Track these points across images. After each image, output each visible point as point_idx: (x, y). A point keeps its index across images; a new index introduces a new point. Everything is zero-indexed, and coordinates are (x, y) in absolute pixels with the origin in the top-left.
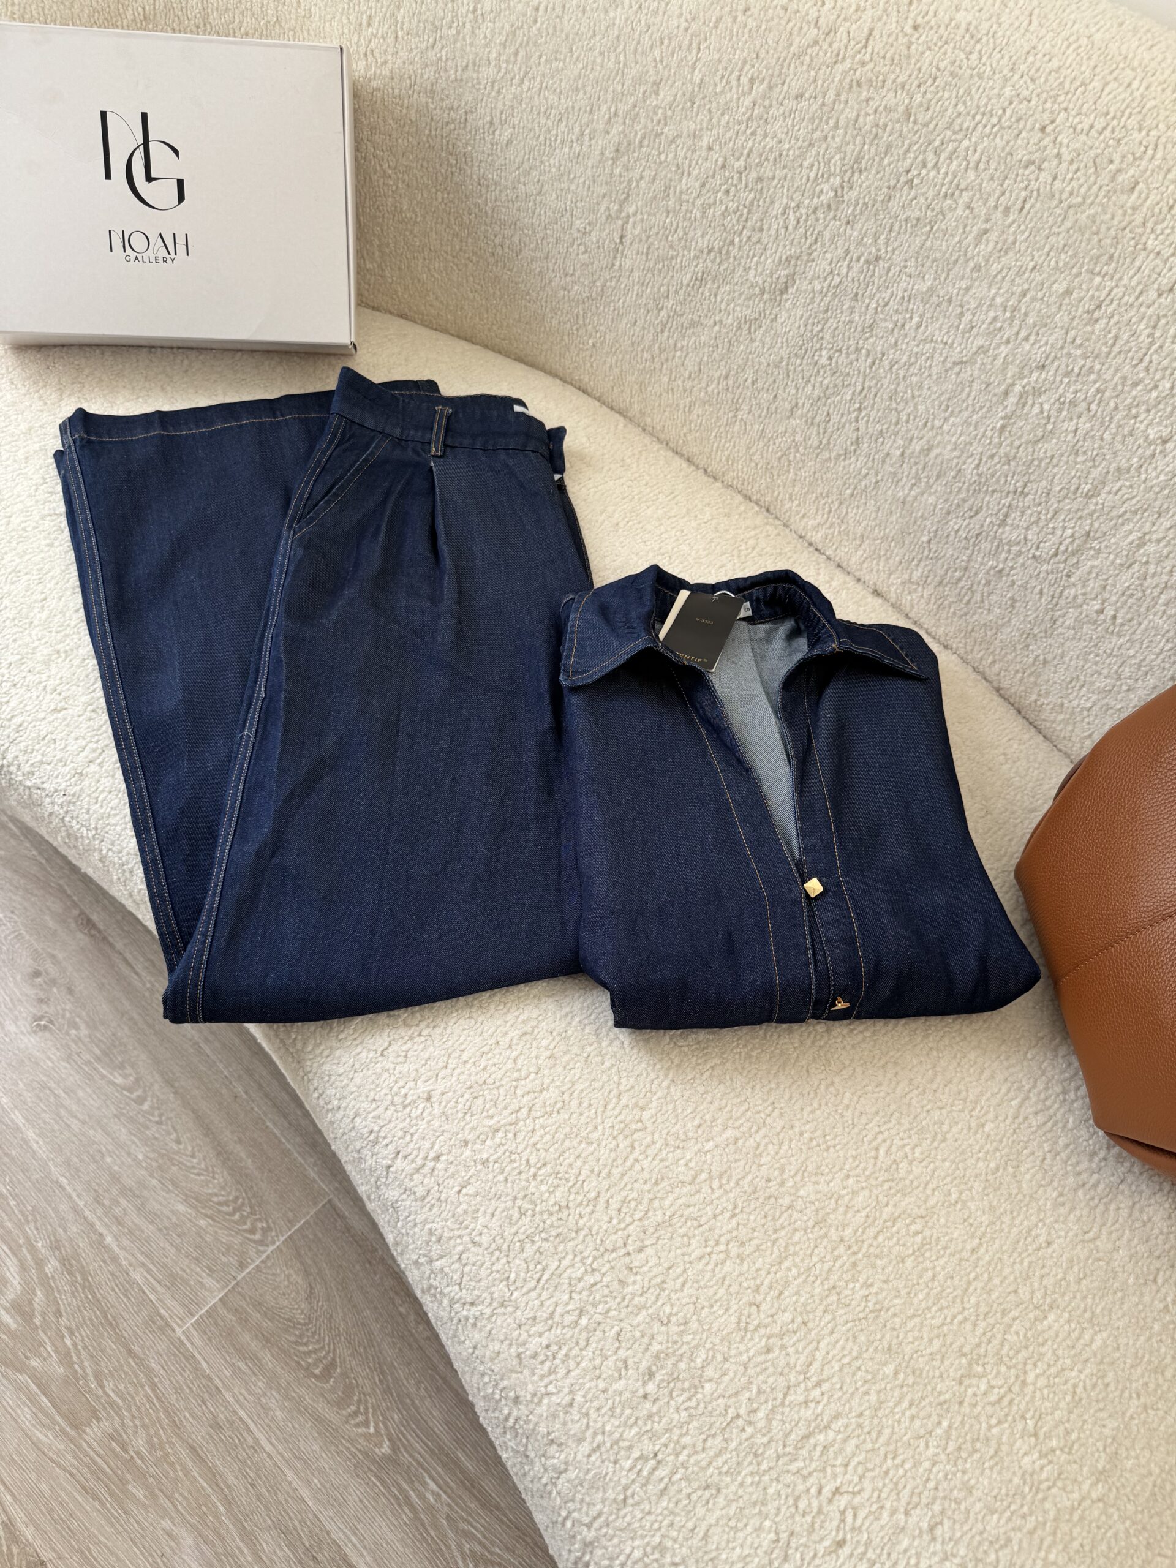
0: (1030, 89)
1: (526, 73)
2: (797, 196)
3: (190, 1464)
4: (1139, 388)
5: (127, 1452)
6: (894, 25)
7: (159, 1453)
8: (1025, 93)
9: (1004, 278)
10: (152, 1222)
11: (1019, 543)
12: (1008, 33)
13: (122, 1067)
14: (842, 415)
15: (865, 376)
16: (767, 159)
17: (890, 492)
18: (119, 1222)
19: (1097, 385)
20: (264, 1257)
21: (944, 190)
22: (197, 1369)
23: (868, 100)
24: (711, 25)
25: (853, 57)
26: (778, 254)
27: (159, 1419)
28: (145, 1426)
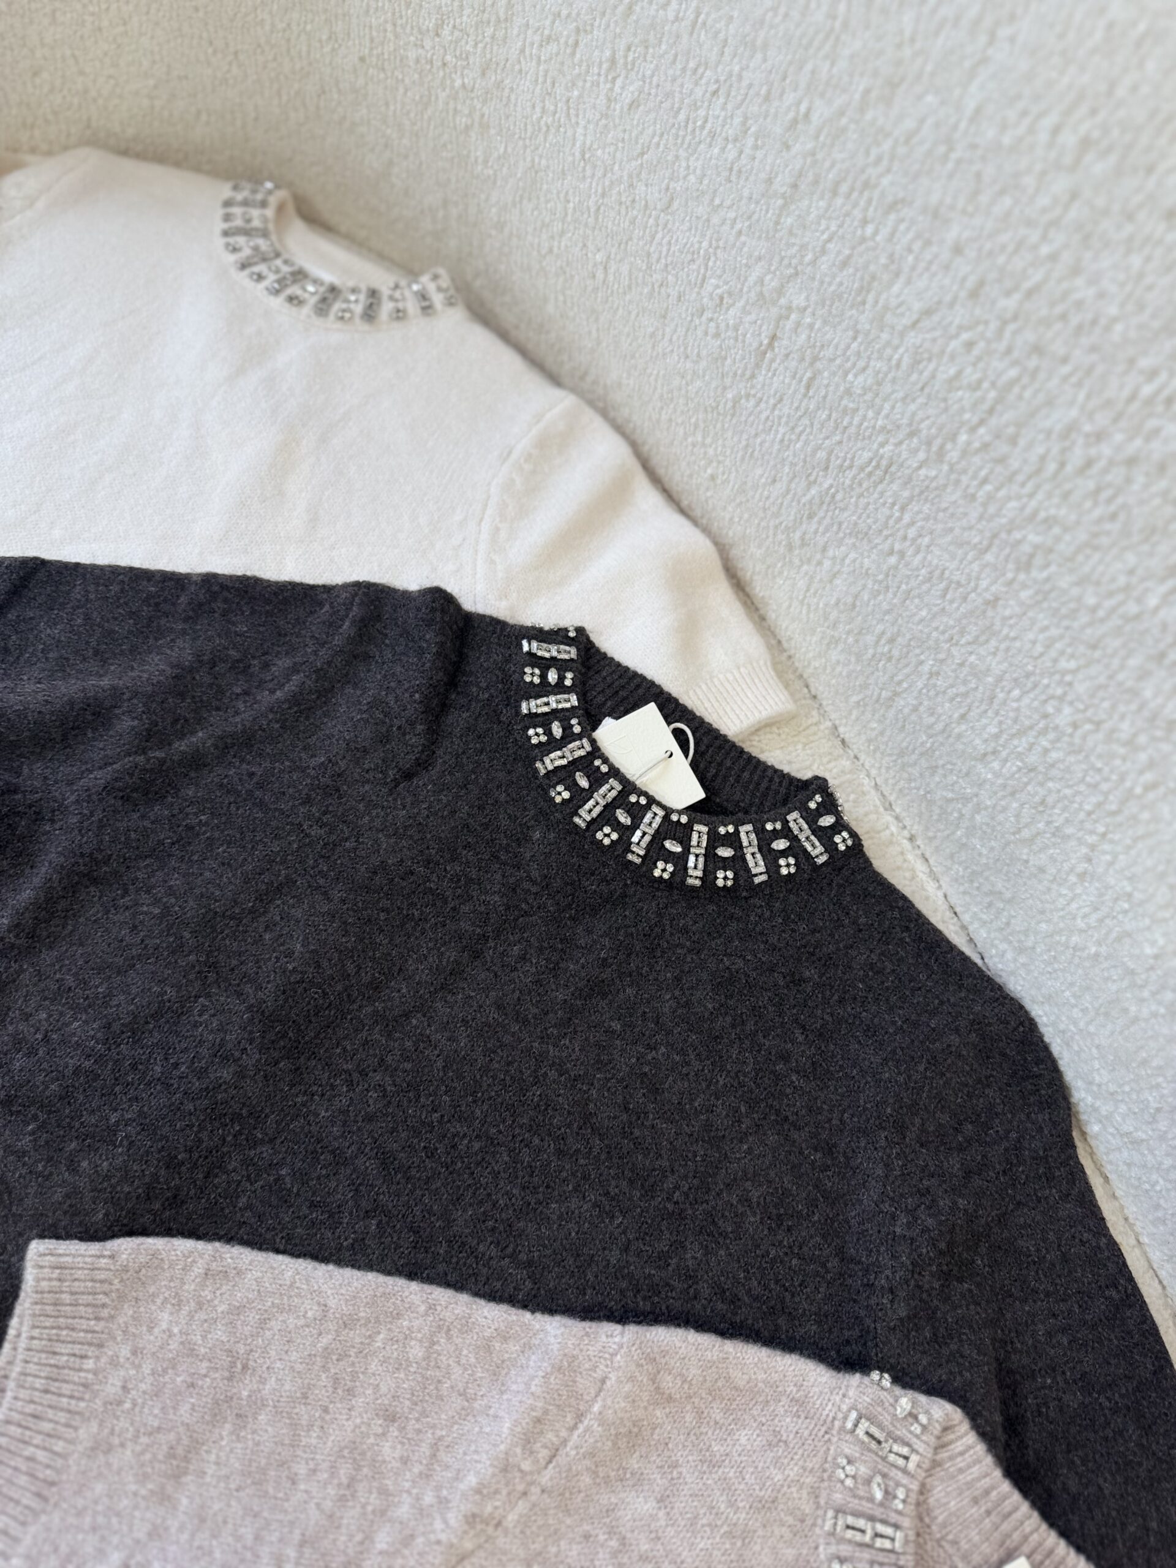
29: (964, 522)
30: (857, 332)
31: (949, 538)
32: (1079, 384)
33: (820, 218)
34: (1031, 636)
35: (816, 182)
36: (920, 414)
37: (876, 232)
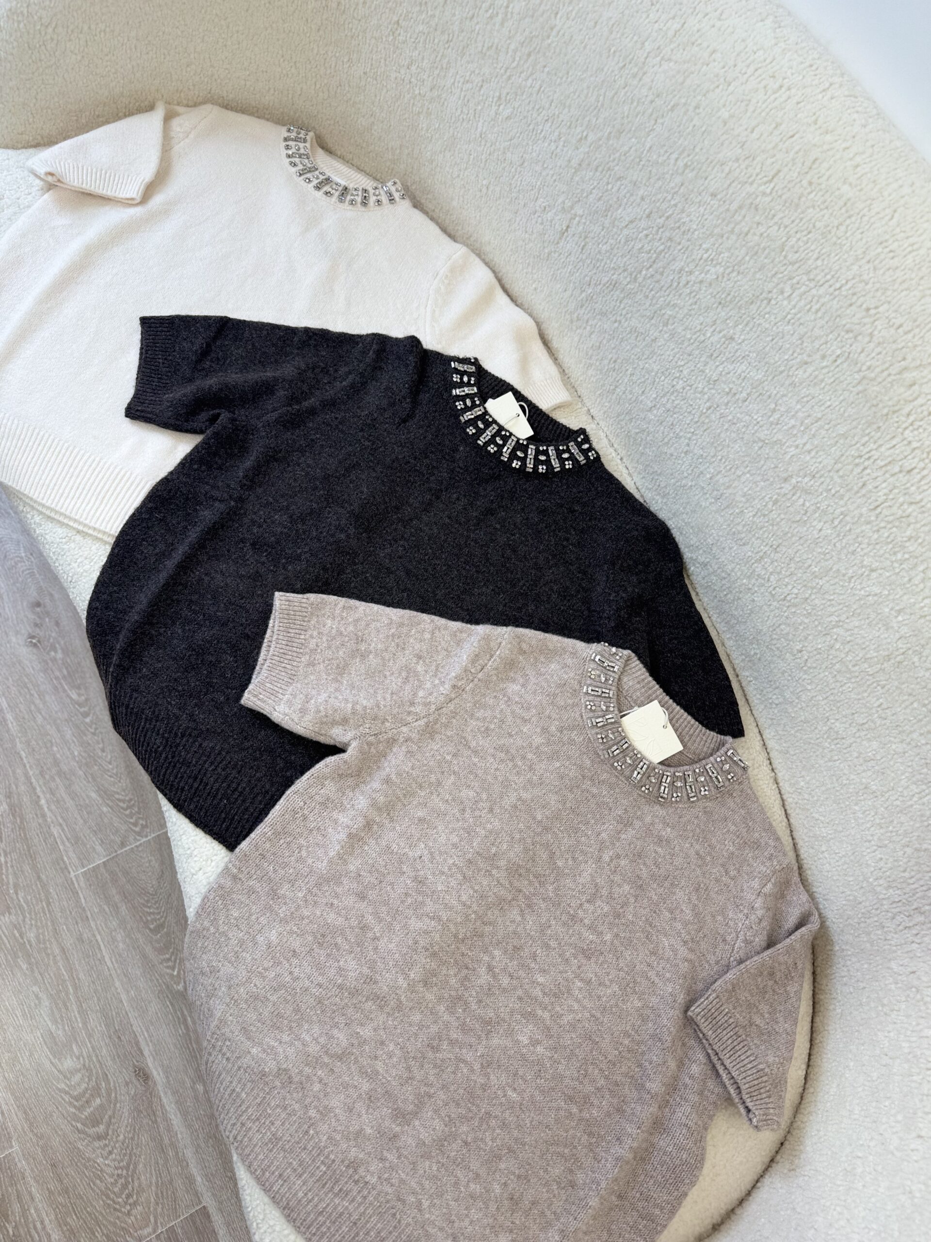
0: (871, 275)
1: (532, 74)
2: (692, 266)
3: (58, 958)
4: (869, 526)
5: (22, 938)
6: (796, 174)
7: (42, 946)
8: (865, 277)
9: (808, 402)
10: (73, 799)
11: (764, 579)
12: (872, 220)
13: (79, 688)
14: (681, 430)
15: (702, 413)
16: (679, 227)
17: (697, 497)
18: (52, 793)
19: (843, 509)
20: (138, 843)
21: (789, 317)
22: (78, 901)
23: (758, 224)
24: (669, 107)
25: (760, 185)
26: (669, 299)
27: (47, 924)
28: (36, 926)
29: (644, 307)
30: (604, 227)
31: (638, 314)
32: (684, 253)
33: (590, 179)
34: (668, 353)
35: (589, 165)
36: (628, 263)
37: (612, 188)
